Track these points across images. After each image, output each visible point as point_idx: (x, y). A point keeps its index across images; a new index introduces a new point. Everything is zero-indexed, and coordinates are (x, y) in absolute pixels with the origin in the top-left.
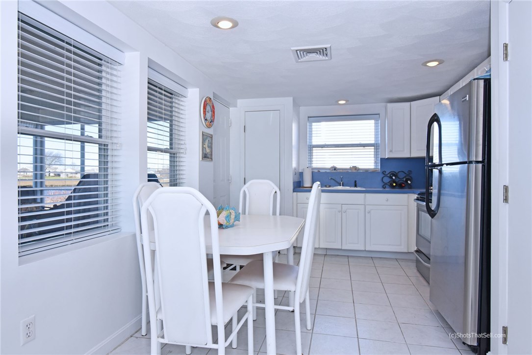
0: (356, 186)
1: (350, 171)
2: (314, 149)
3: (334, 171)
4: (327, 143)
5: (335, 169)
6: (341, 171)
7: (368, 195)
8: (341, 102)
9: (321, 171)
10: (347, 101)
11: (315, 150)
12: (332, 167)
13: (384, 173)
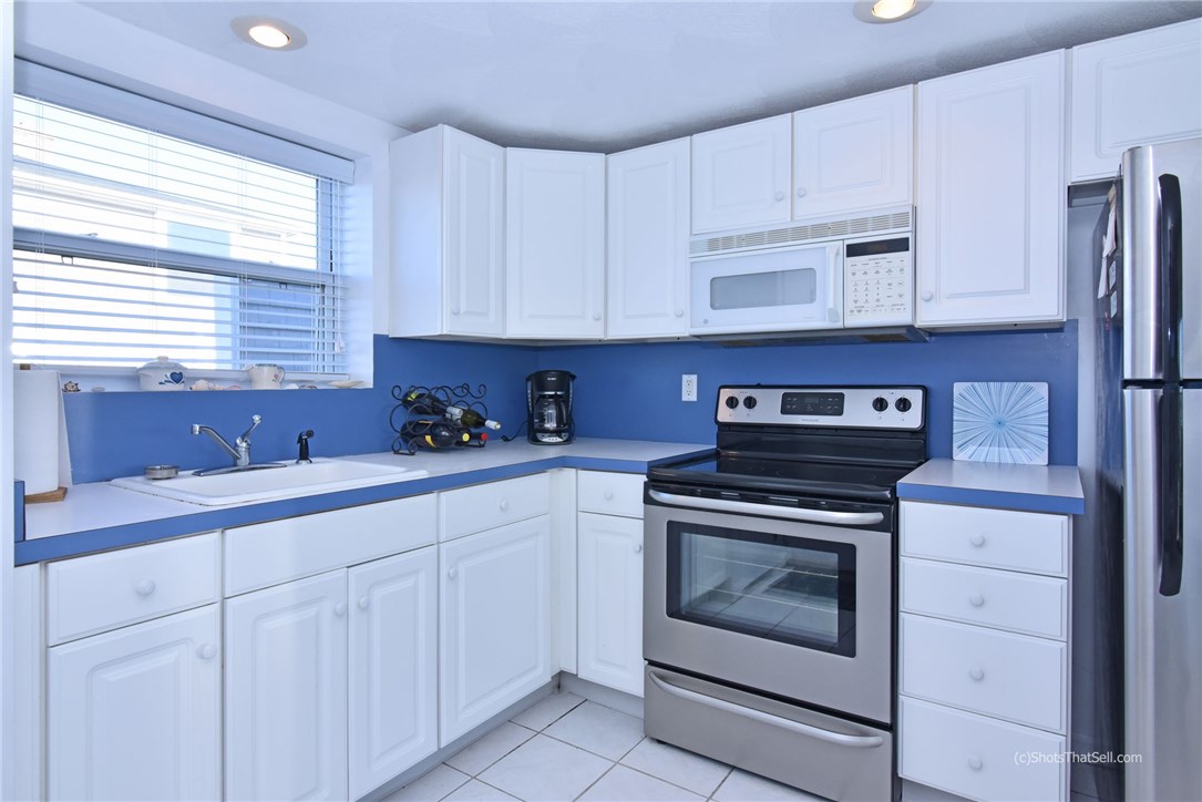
3: (177, 387)
5: (177, 377)
6: (201, 386)
8: (268, 36)
10: (296, 40)
12: (153, 367)
13: (397, 392)
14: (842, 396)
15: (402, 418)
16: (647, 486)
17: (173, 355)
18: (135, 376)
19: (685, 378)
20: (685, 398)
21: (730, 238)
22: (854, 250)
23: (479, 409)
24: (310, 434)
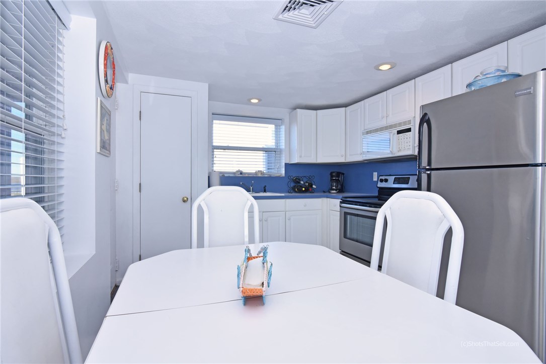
0: (265, 191)
1: (255, 176)
2: (215, 150)
3: (241, 175)
4: (230, 145)
5: (241, 173)
6: (247, 175)
7: (288, 200)
8: (254, 101)
9: (226, 175)
10: (260, 100)
11: (216, 152)
12: (237, 171)
13: (289, 177)
14: (409, 178)
15: (292, 184)
16: (341, 202)
17: (241, 169)
18: (234, 173)
19: (374, 173)
20: (374, 180)
21: (371, 131)
22: (399, 132)
23: (313, 183)
24: (266, 186)
